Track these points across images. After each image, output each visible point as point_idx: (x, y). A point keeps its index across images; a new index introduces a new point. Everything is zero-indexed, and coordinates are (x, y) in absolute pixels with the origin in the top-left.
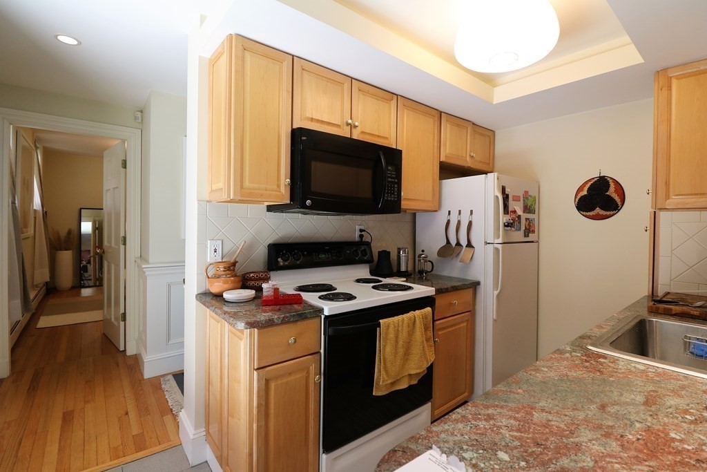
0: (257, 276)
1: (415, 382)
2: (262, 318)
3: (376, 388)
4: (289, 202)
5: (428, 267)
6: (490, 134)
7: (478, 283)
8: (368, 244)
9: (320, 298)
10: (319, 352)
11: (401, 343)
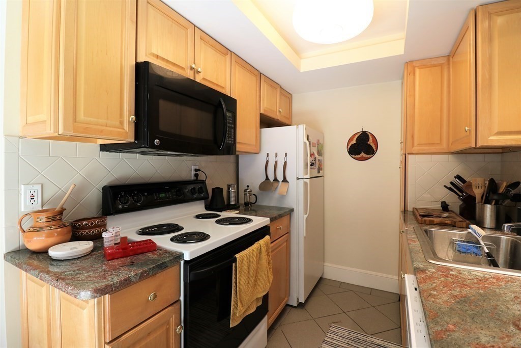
0: (92, 224)
1: (260, 303)
2: (116, 280)
3: (233, 320)
4: (133, 140)
5: (253, 199)
6: (289, 96)
7: (292, 210)
8: (203, 182)
9: (172, 240)
10: (179, 301)
11: (252, 272)
